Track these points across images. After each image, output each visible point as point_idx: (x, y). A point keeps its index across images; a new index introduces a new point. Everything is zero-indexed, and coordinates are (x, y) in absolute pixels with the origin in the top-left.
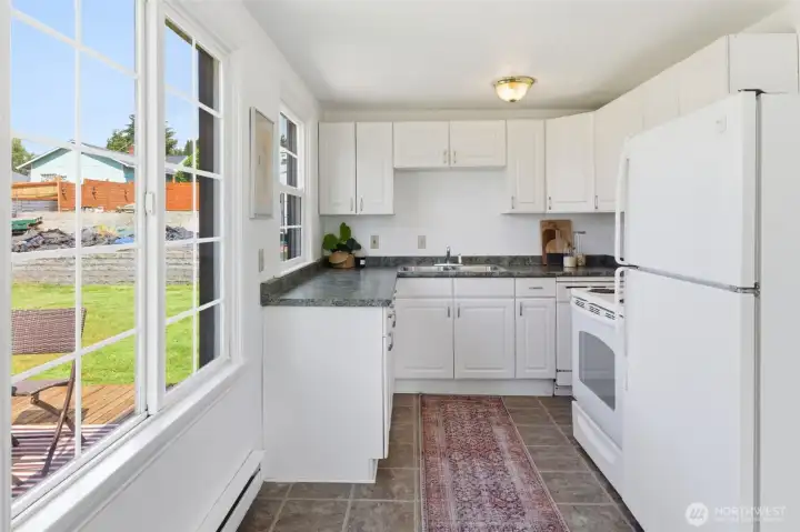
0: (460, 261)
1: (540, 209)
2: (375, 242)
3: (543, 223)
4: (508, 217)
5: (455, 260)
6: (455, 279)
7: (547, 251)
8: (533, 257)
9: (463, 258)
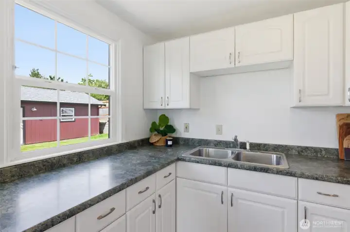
0: (248, 147)
1: (338, 102)
2: (187, 128)
3: (340, 117)
4: (297, 110)
5: (243, 146)
6: (230, 170)
7: (345, 146)
8: (326, 149)
9: (251, 144)
